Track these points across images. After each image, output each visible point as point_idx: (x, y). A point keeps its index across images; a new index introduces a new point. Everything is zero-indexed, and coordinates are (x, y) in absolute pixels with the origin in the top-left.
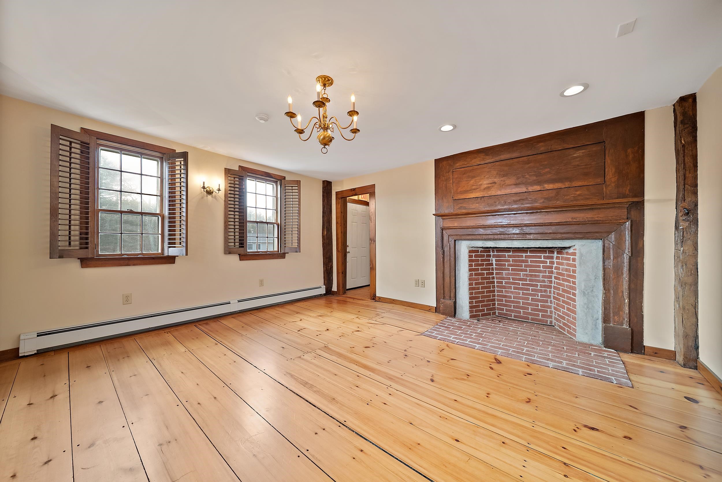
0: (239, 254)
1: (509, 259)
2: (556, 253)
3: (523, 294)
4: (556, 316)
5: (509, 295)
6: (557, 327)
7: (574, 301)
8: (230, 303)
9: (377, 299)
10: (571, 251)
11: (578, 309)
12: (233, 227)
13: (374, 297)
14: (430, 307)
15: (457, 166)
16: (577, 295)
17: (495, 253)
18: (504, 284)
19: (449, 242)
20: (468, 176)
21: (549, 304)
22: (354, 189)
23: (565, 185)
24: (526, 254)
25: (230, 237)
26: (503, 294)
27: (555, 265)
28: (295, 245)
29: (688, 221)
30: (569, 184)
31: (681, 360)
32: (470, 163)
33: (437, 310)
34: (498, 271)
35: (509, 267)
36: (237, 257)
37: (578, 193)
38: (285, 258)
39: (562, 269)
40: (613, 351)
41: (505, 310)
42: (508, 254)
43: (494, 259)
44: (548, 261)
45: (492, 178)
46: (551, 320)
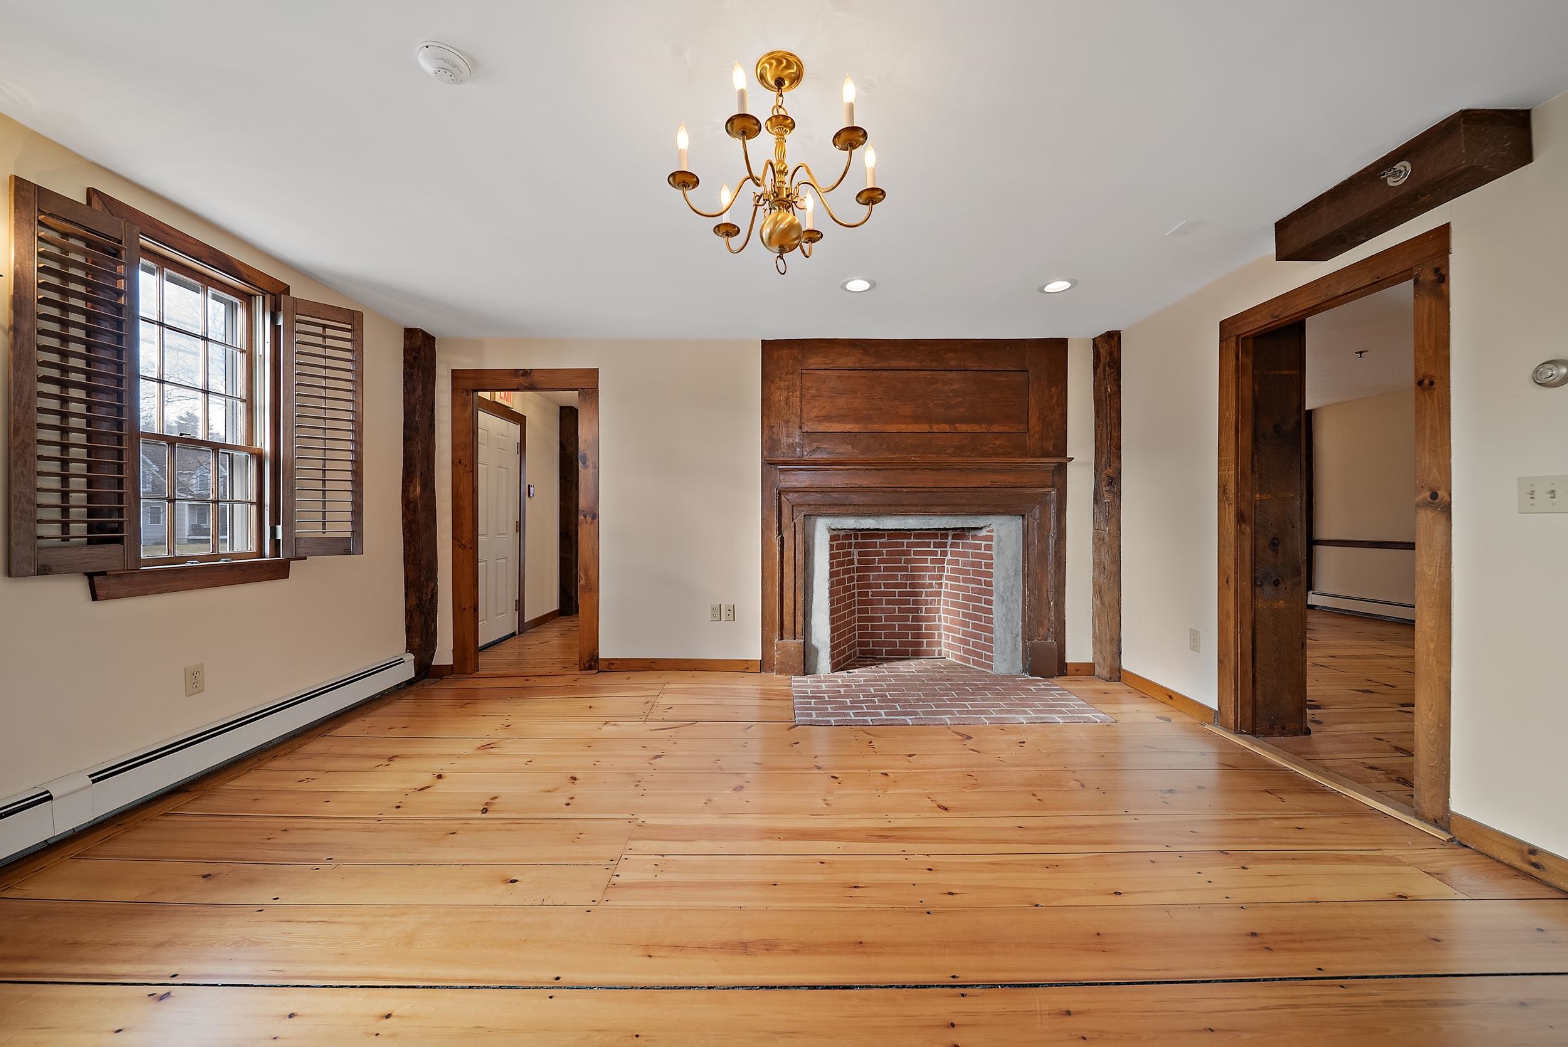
0: (86, 574)
1: (882, 549)
2: (950, 537)
3: (900, 610)
4: (948, 640)
5: (877, 615)
6: (950, 659)
7: (990, 611)
8: (50, 798)
9: (602, 665)
10: (983, 533)
11: (996, 625)
12: (55, 451)
13: (592, 663)
14: (748, 663)
15: (811, 363)
16: (994, 602)
17: (860, 540)
18: (870, 597)
19: (793, 520)
20: (832, 387)
21: (937, 623)
22: (526, 373)
23: (982, 428)
24: (909, 541)
25: (42, 499)
26: (868, 615)
27: (949, 557)
28: (341, 528)
29: (1112, 492)
30: (987, 427)
31: (1105, 673)
32: (837, 363)
33: (764, 665)
34: (861, 574)
35: (880, 565)
36: (78, 587)
37: (998, 443)
38: (288, 577)
39: (965, 563)
40: (1039, 678)
41: (871, 645)
42: (881, 540)
43: (856, 552)
44: (939, 550)
45: (876, 400)
46: (939, 648)
